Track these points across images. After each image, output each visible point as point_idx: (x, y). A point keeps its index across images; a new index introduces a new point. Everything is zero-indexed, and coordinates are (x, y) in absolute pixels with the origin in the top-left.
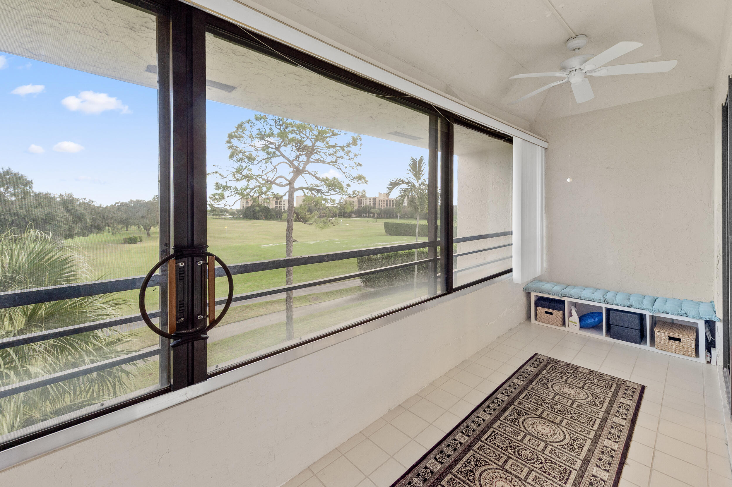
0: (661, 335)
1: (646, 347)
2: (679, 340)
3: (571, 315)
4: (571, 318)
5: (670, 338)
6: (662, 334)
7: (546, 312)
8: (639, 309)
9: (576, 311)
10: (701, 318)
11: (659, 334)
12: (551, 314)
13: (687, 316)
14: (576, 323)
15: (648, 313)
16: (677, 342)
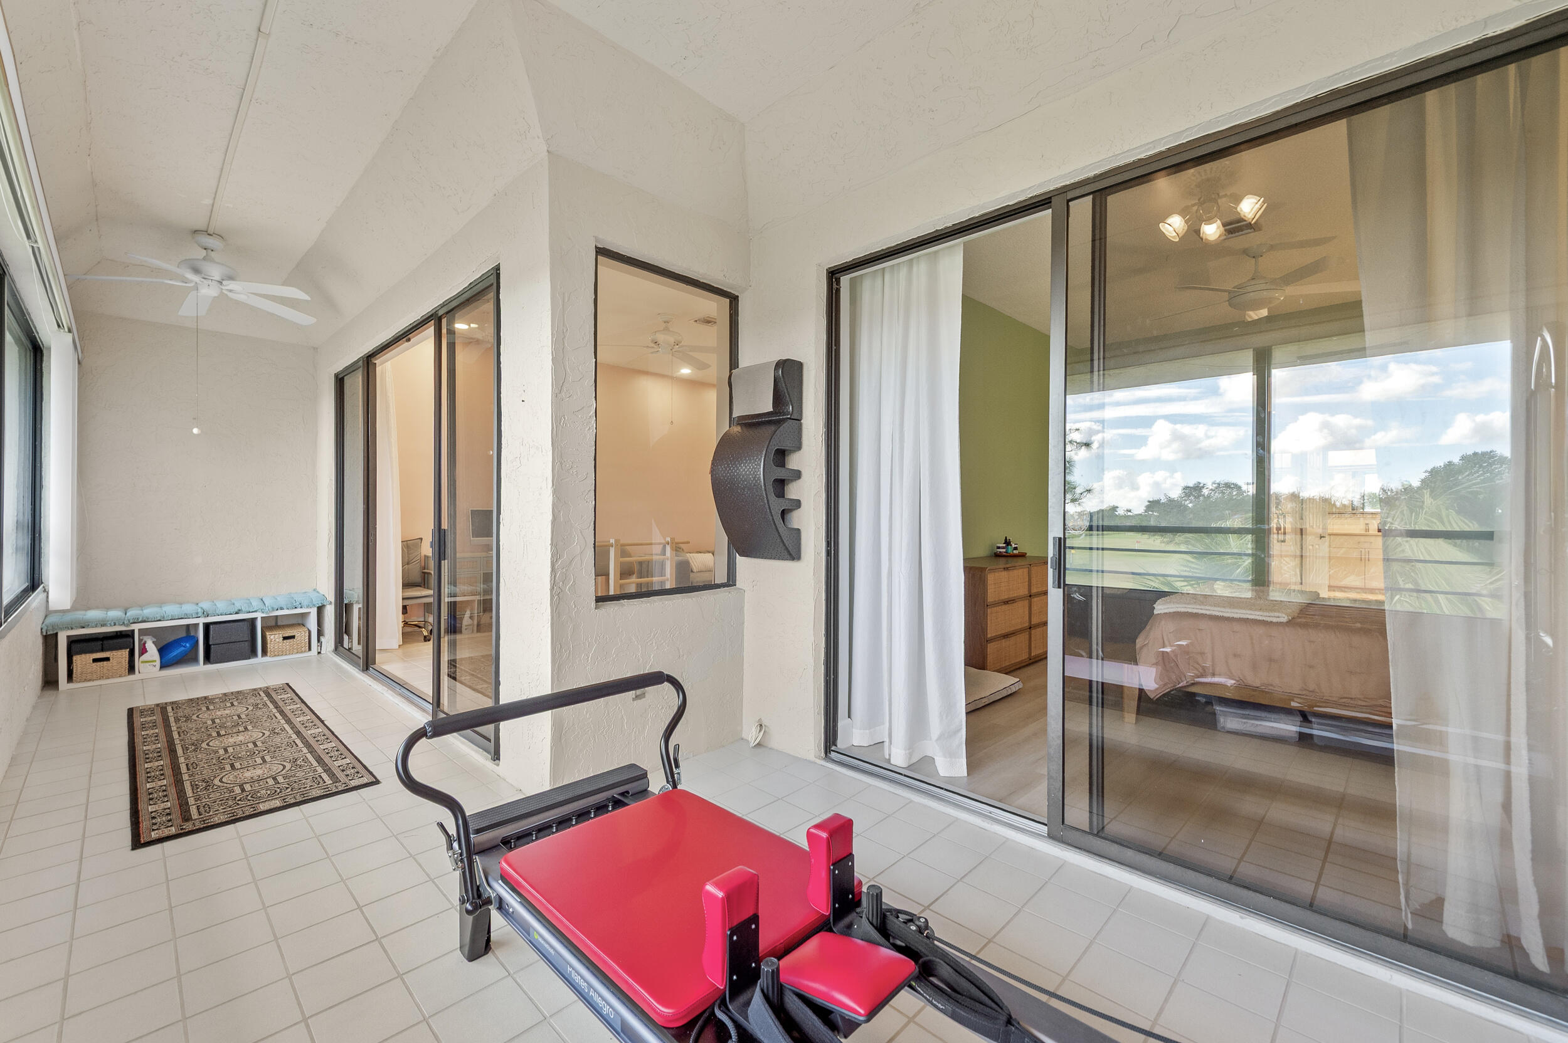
0: (274, 638)
1: (259, 659)
2: (293, 637)
3: (143, 651)
4: (145, 657)
5: (285, 638)
6: (276, 636)
7: (95, 660)
8: (250, 612)
9: (153, 642)
10: (314, 605)
11: (272, 637)
12: (107, 659)
13: (301, 607)
14: (155, 661)
15: (259, 615)
16: (291, 640)
